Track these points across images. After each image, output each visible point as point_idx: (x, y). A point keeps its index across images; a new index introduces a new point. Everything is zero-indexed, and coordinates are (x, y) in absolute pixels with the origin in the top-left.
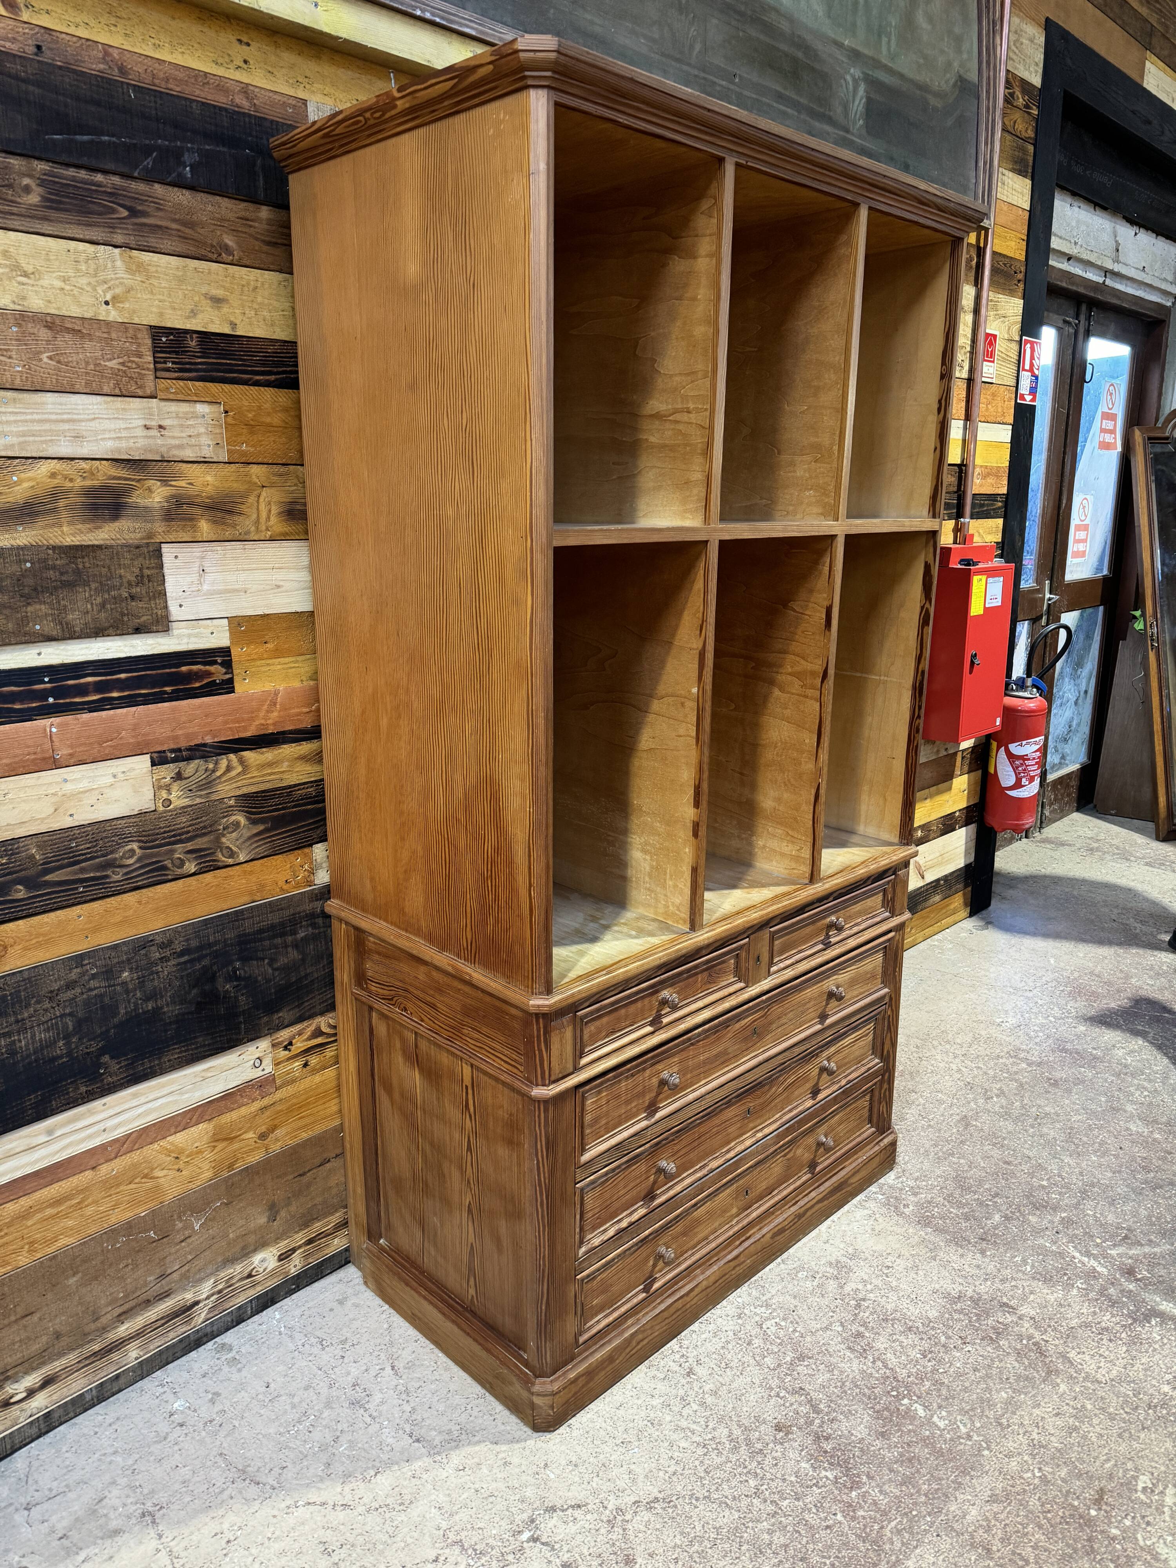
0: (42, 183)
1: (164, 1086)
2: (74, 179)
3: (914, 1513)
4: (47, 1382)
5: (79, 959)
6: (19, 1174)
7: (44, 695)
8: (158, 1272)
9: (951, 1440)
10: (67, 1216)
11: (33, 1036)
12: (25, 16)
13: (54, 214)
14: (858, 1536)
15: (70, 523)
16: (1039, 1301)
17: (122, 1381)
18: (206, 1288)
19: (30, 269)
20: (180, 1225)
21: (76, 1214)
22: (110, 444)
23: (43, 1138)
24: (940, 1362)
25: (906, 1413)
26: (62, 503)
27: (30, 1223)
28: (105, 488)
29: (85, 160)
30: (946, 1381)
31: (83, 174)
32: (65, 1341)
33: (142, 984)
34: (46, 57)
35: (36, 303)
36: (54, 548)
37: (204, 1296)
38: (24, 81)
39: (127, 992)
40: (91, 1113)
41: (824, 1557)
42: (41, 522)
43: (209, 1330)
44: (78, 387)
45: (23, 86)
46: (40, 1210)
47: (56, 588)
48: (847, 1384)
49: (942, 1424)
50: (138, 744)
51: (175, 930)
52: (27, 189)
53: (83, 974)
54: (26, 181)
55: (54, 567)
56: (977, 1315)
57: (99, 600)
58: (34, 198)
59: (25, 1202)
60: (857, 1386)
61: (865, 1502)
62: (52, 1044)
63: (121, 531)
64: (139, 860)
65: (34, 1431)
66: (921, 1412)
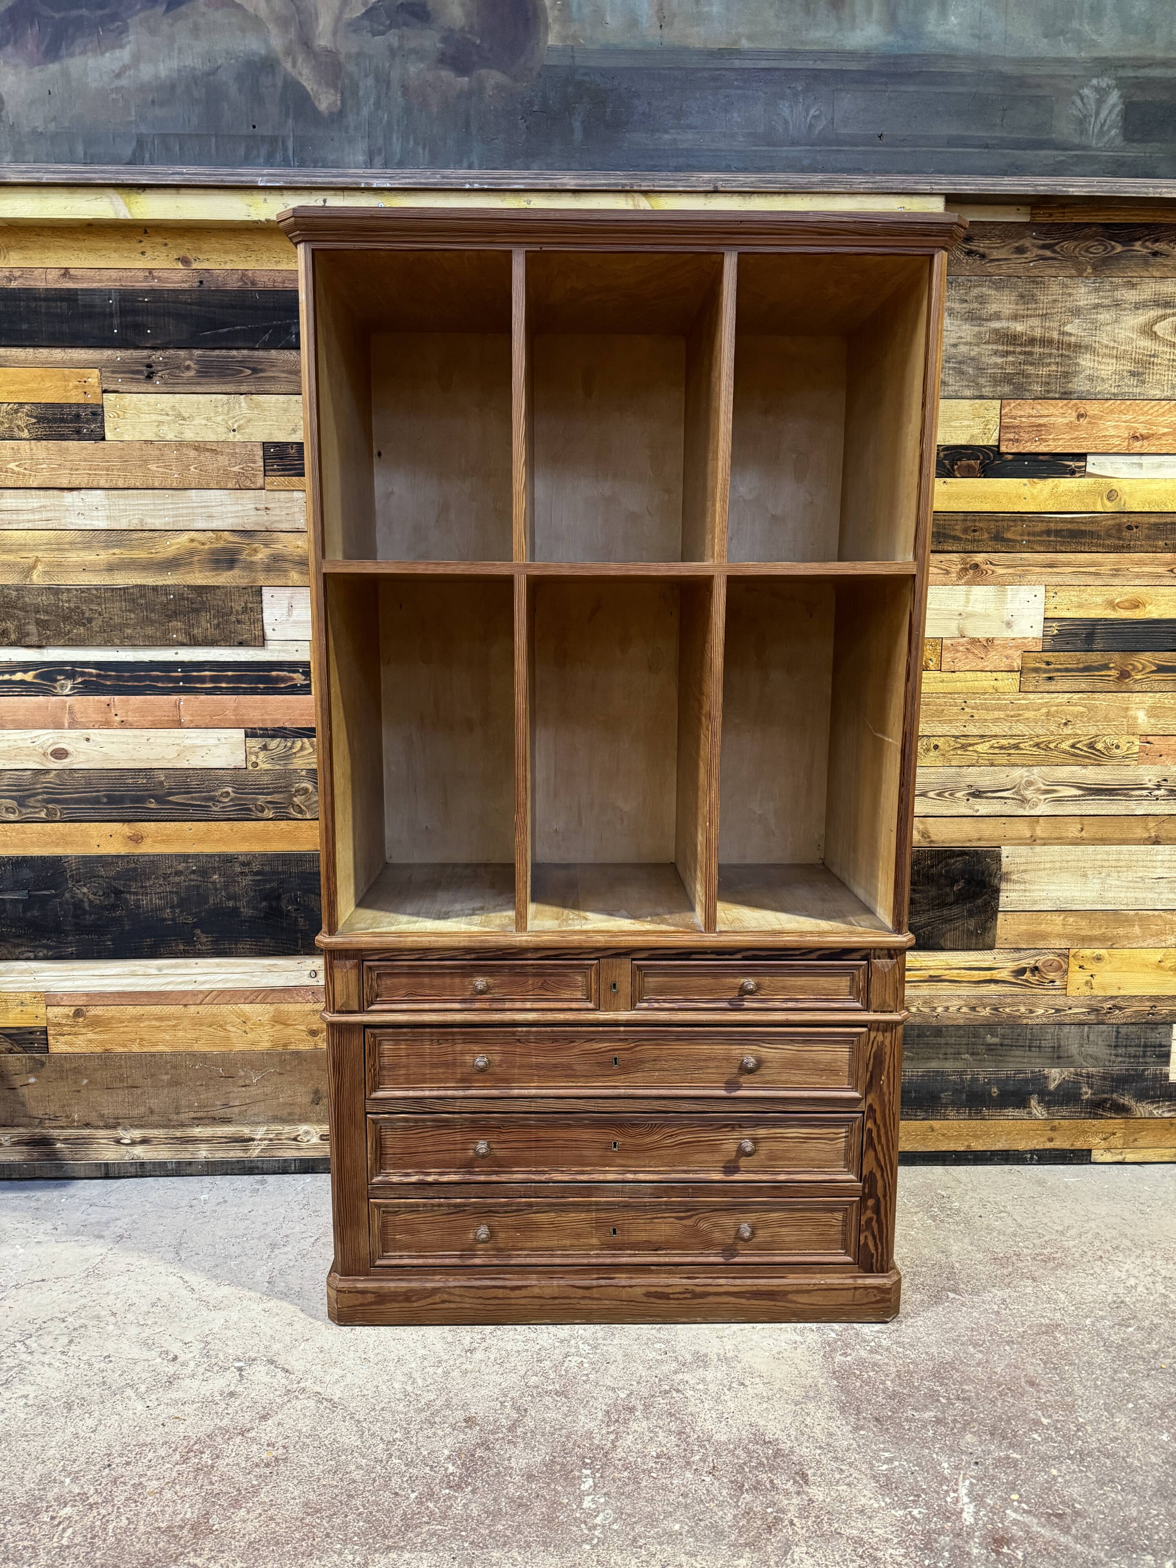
0: (198, 362)
1: (239, 965)
2: (217, 356)
3: (463, 1533)
4: (144, 1141)
5: (185, 857)
6: (138, 989)
7: (177, 680)
8: (224, 1101)
9: (575, 1519)
10: (165, 1031)
11: (151, 900)
12: (195, 266)
13: (203, 380)
14: (405, 1514)
15: (200, 571)
16: (844, 1494)
17: (193, 1169)
18: (260, 1132)
19: (186, 415)
20: (242, 1073)
21: (172, 1033)
22: (230, 521)
23: (154, 972)
24: (663, 1469)
25: (574, 1478)
26: (196, 558)
27: (142, 1025)
28: (224, 549)
29: (224, 344)
30: (644, 1483)
31: (224, 352)
32: (155, 1118)
33: (226, 887)
34: (206, 285)
35: (189, 435)
36: (188, 586)
37: (258, 1137)
38: (189, 304)
39: (216, 890)
40: (187, 966)
41: (363, 1506)
42: (182, 570)
43: (260, 1165)
44: (212, 485)
45: (189, 307)
46: (149, 1019)
47: (188, 612)
48: (564, 1431)
49: (586, 1505)
50: (237, 720)
51: (254, 856)
52: (188, 368)
53: (188, 868)
54: (188, 363)
55: (187, 599)
56: (761, 1464)
57: (216, 622)
58: (192, 373)
59: (139, 1010)
60: (568, 1437)
61: (445, 1501)
62: (162, 909)
63: (234, 578)
64: (231, 800)
65: (132, 1170)
66: (585, 1487)
